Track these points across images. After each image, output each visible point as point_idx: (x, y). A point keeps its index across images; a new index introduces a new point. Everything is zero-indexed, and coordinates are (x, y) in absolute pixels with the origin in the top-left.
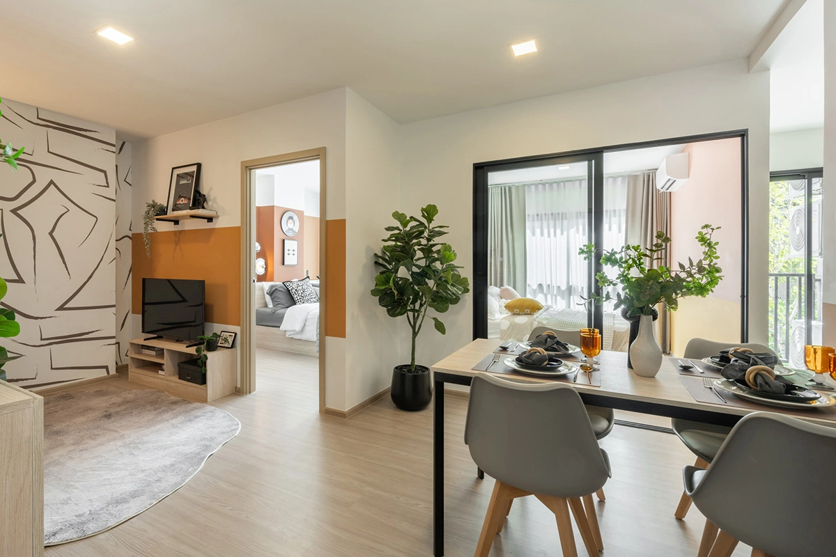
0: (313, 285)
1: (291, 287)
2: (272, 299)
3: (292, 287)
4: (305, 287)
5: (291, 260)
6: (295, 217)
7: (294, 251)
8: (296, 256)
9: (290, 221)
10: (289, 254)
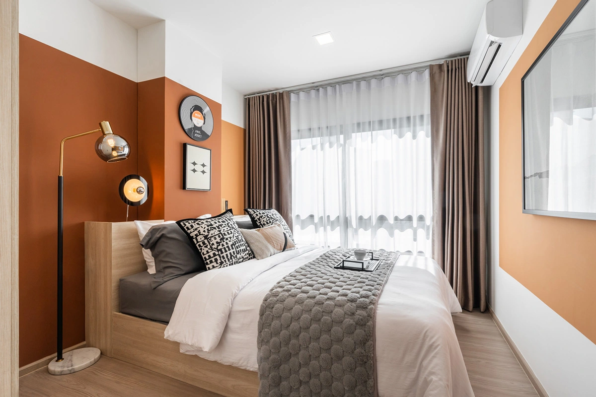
0: (241, 225)
1: (194, 229)
2: (155, 256)
3: (198, 229)
4: (224, 229)
5: (197, 180)
6: (206, 110)
7: (203, 165)
8: (207, 175)
9: (197, 114)
10: (194, 171)
